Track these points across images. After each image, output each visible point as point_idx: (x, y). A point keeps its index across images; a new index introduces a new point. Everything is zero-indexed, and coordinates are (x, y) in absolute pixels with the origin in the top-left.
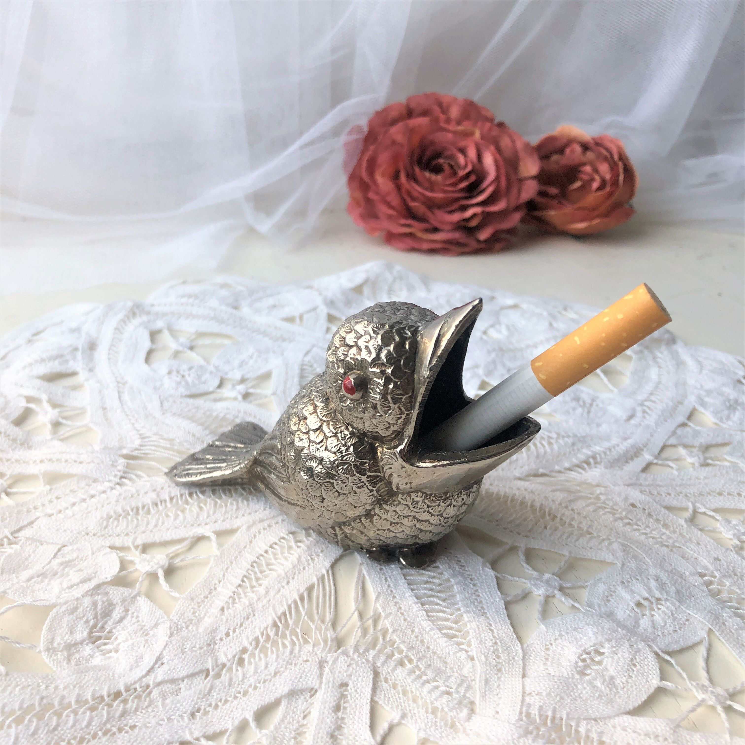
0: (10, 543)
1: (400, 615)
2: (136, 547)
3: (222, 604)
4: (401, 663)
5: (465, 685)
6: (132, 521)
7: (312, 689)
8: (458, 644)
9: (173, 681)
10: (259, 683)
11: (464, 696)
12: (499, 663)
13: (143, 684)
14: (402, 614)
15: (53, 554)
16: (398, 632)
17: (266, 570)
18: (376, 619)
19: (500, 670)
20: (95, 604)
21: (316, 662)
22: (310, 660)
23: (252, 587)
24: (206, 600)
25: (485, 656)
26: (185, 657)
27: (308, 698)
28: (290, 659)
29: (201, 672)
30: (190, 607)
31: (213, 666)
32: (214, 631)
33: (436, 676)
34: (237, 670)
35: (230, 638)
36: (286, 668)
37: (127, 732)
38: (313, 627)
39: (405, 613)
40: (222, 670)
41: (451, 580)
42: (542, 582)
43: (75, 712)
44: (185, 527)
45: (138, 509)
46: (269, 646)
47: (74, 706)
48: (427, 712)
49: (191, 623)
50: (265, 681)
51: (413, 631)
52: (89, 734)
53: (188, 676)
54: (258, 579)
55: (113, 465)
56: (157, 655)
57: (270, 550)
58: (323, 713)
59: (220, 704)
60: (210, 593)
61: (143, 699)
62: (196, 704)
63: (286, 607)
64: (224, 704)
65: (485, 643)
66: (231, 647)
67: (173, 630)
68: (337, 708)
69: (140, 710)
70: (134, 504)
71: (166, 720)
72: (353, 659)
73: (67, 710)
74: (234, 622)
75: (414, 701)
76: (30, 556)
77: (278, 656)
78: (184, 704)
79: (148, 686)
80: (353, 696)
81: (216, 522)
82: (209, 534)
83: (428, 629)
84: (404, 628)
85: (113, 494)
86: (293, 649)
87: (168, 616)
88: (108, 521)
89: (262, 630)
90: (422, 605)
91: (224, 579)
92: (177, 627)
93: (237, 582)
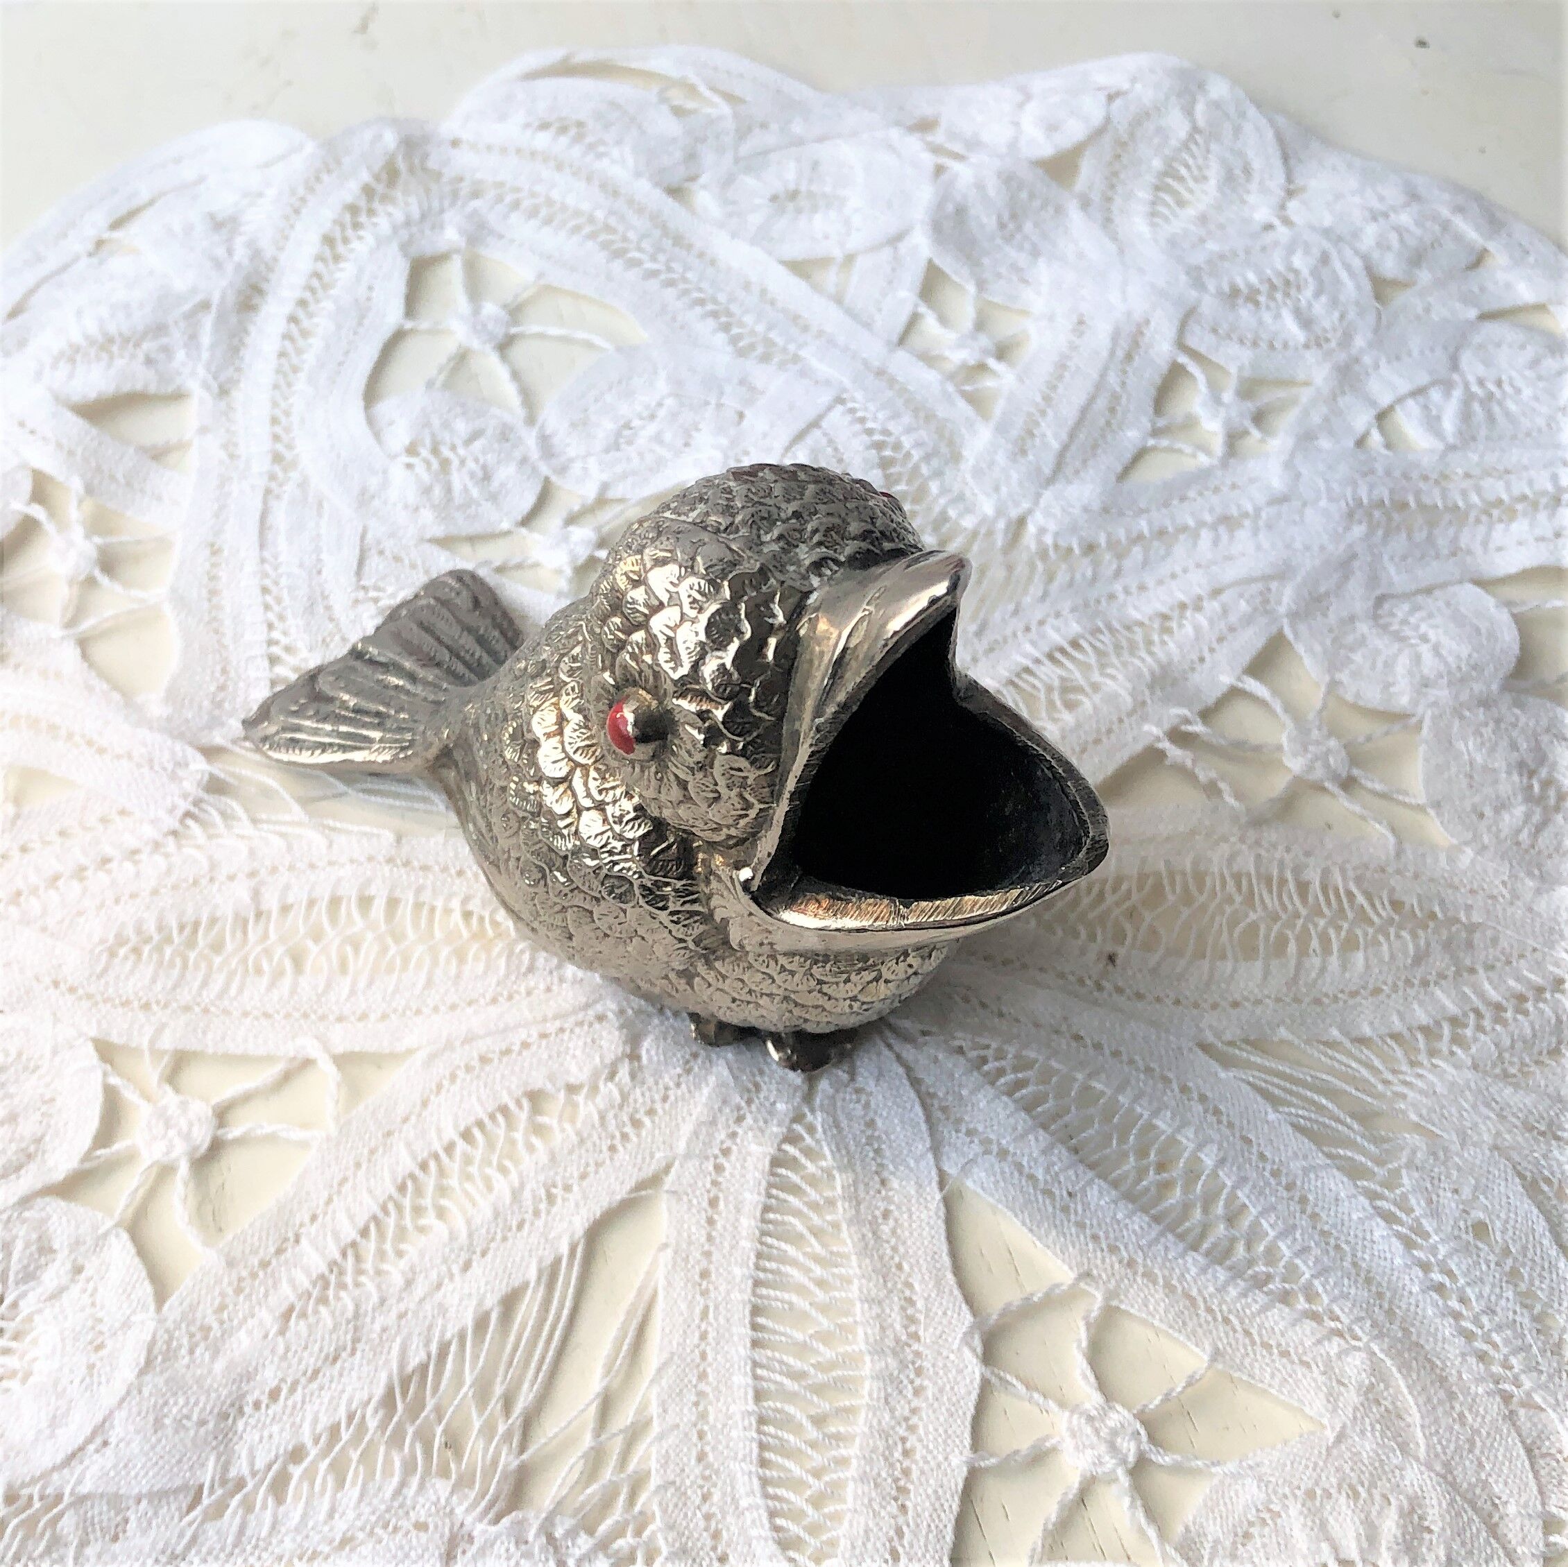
1: (695, 1438)
2: (157, 1057)
3: (292, 1297)
6: (172, 965)
9: (115, 1501)
10: (301, 1558)
13: (48, 1491)
14: (701, 1435)
16: (670, 1494)
17: (430, 1210)
18: (634, 1434)
21: (441, 1536)
22: (432, 1527)
23: (381, 1254)
24: (261, 1274)
26: (159, 1441)
28: (388, 1510)
29: (184, 1487)
30: (217, 1290)
31: (213, 1481)
32: (249, 1376)
34: (264, 1506)
35: (276, 1408)
36: (371, 1533)
38: (476, 1426)
39: (710, 1438)
40: (232, 1494)
44: (288, 1016)
45: (196, 925)
46: (354, 1457)
49: (206, 1338)
50: (313, 1557)
51: (706, 1498)
53: (150, 1496)
54: (401, 1233)
55: (172, 775)
56: (99, 1418)
57: (461, 1145)
60: (279, 1251)
61: (39, 1535)
63: (433, 1347)
66: (270, 1437)
67: (156, 1351)
70: (190, 916)
72: (527, 1553)
74: (300, 1362)
77: (362, 1496)
79: (59, 1498)
81: (363, 1017)
82: (326, 1067)
83: (744, 1503)
84: (688, 1482)
85: (153, 866)
86: (403, 1484)
87: (159, 1308)
88: (112, 954)
89: (354, 1406)
90: (762, 1421)
91: (325, 1214)
92: (169, 1343)
93: (349, 1233)
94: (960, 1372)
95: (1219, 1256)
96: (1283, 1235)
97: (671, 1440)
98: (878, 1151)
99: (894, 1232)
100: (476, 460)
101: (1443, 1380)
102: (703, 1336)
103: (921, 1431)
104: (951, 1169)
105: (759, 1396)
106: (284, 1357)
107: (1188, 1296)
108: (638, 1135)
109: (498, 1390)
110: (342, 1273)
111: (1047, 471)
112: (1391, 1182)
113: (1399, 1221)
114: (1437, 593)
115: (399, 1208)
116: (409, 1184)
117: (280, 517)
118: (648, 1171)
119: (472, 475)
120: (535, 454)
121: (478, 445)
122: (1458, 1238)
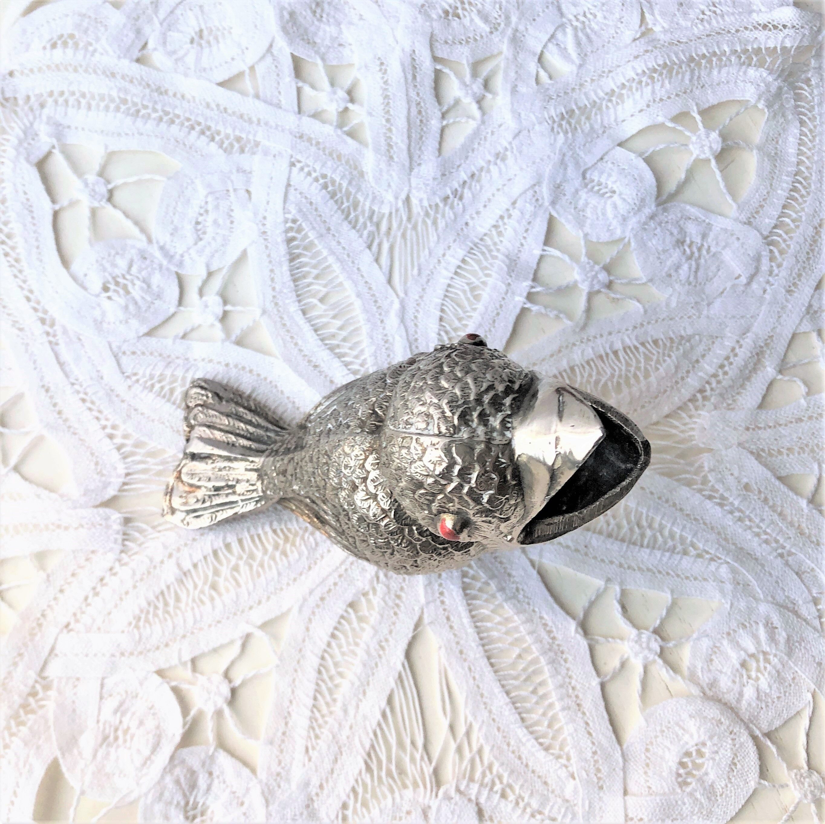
1: (492, 723)
2: (185, 665)
3: (304, 742)
4: (504, 795)
5: (569, 815)
6: (166, 620)
8: (557, 757)
12: (600, 778)
16: (495, 750)
17: (336, 675)
18: (469, 733)
20: (177, 782)
21: (419, 812)
22: (413, 811)
24: (286, 738)
25: (586, 773)
30: (273, 755)
32: (307, 784)
33: (540, 807)
38: (407, 760)
39: (497, 719)
42: (641, 645)
44: (228, 618)
45: (162, 593)
46: (368, 798)
51: (509, 745)
54: (330, 692)
57: (333, 642)
60: (286, 724)
63: (371, 735)
66: (330, 805)
67: (266, 794)
70: (158, 591)
72: (455, 803)
77: (380, 812)
81: (260, 602)
82: (259, 634)
84: (499, 742)
85: (124, 573)
86: (394, 799)
87: (256, 776)
88: (137, 627)
92: (269, 789)
93: (310, 702)
94: (578, 645)
95: (652, 546)
96: (673, 524)
97: (484, 728)
98: (501, 563)
99: (524, 596)
100: (138, 278)
101: (756, 559)
102: (474, 678)
103: (575, 677)
104: (535, 558)
105: (508, 693)
106: (316, 771)
107: (649, 570)
108: (402, 602)
109: (408, 742)
110: (316, 720)
111: (407, 164)
112: (705, 481)
113: (715, 498)
114: (606, 158)
115: (323, 681)
116: (322, 669)
117: (66, 356)
118: (416, 618)
119: (142, 288)
120: (165, 263)
121: (134, 270)
122: (739, 495)
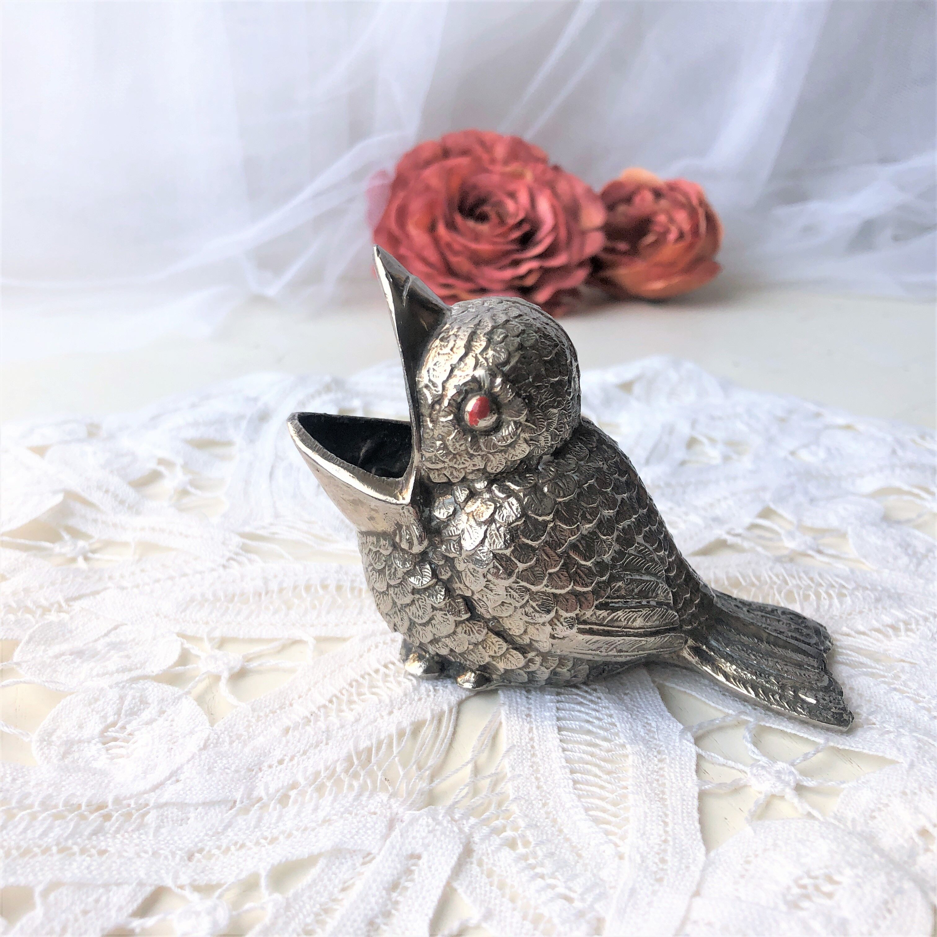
0: (60, 609)
1: (534, 780)
2: (211, 640)
3: (289, 723)
4: (512, 844)
5: (597, 891)
7: (369, 854)
8: (607, 833)
9: (182, 806)
10: (297, 830)
11: (591, 907)
12: (662, 869)
13: (141, 801)
14: (537, 779)
15: (106, 631)
16: (522, 802)
17: (367, 692)
19: (660, 880)
21: (385, 817)
22: (379, 813)
23: (340, 710)
24: (271, 715)
25: (642, 856)
26: (211, 778)
27: (358, 865)
29: (225, 801)
30: (246, 719)
31: (242, 798)
32: (265, 754)
33: (557, 871)
34: (274, 809)
35: (283, 766)
36: (341, 817)
37: (91, 856)
38: (402, 773)
39: (542, 779)
40: (253, 805)
41: (628, 746)
42: (769, 773)
43: (34, 817)
44: (283, 625)
45: (233, 596)
46: (329, 784)
47: (36, 808)
48: (524, 918)
50: (306, 829)
51: (544, 805)
52: (39, 846)
53: (204, 804)
55: (223, 543)
56: (175, 768)
58: (370, 888)
59: (233, 848)
61: (133, 820)
62: (201, 841)
63: (374, 741)
64: (238, 850)
65: (649, 838)
66: (279, 778)
68: (394, 886)
69: (122, 832)
70: (230, 592)
71: (150, 853)
72: (439, 823)
73: (25, 810)
74: (296, 747)
75: (513, 900)
76: (77, 628)
77: (335, 800)
78: (185, 838)
79: (146, 805)
80: (423, 873)
81: (325, 625)
83: (568, 805)
84: (532, 798)
85: (211, 576)
86: (360, 794)
87: (212, 726)
88: (189, 604)
89: (329, 763)
90: (572, 772)
91: (307, 695)
92: (217, 739)
93: (322, 701)
94: (682, 751)
97: (519, 780)
102: (531, 739)
103: (667, 776)
106: (286, 745)
109: (414, 760)
110: (318, 716)
115: (349, 692)
116: (354, 683)
